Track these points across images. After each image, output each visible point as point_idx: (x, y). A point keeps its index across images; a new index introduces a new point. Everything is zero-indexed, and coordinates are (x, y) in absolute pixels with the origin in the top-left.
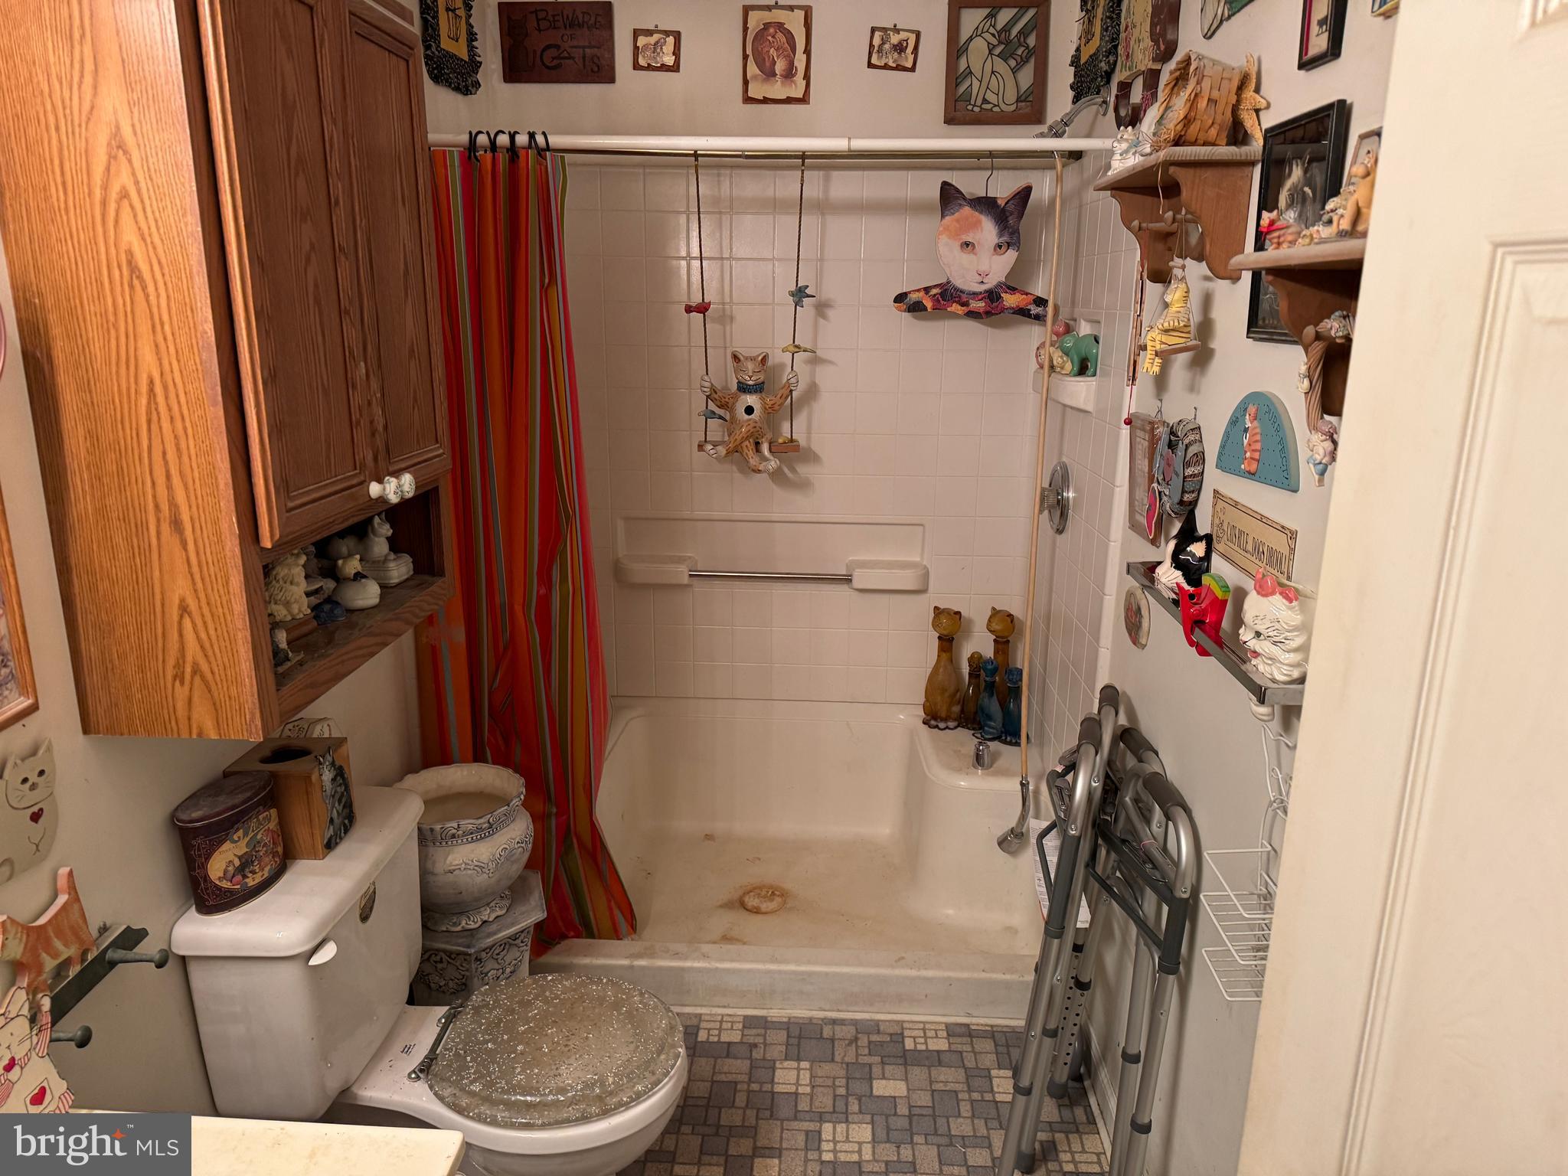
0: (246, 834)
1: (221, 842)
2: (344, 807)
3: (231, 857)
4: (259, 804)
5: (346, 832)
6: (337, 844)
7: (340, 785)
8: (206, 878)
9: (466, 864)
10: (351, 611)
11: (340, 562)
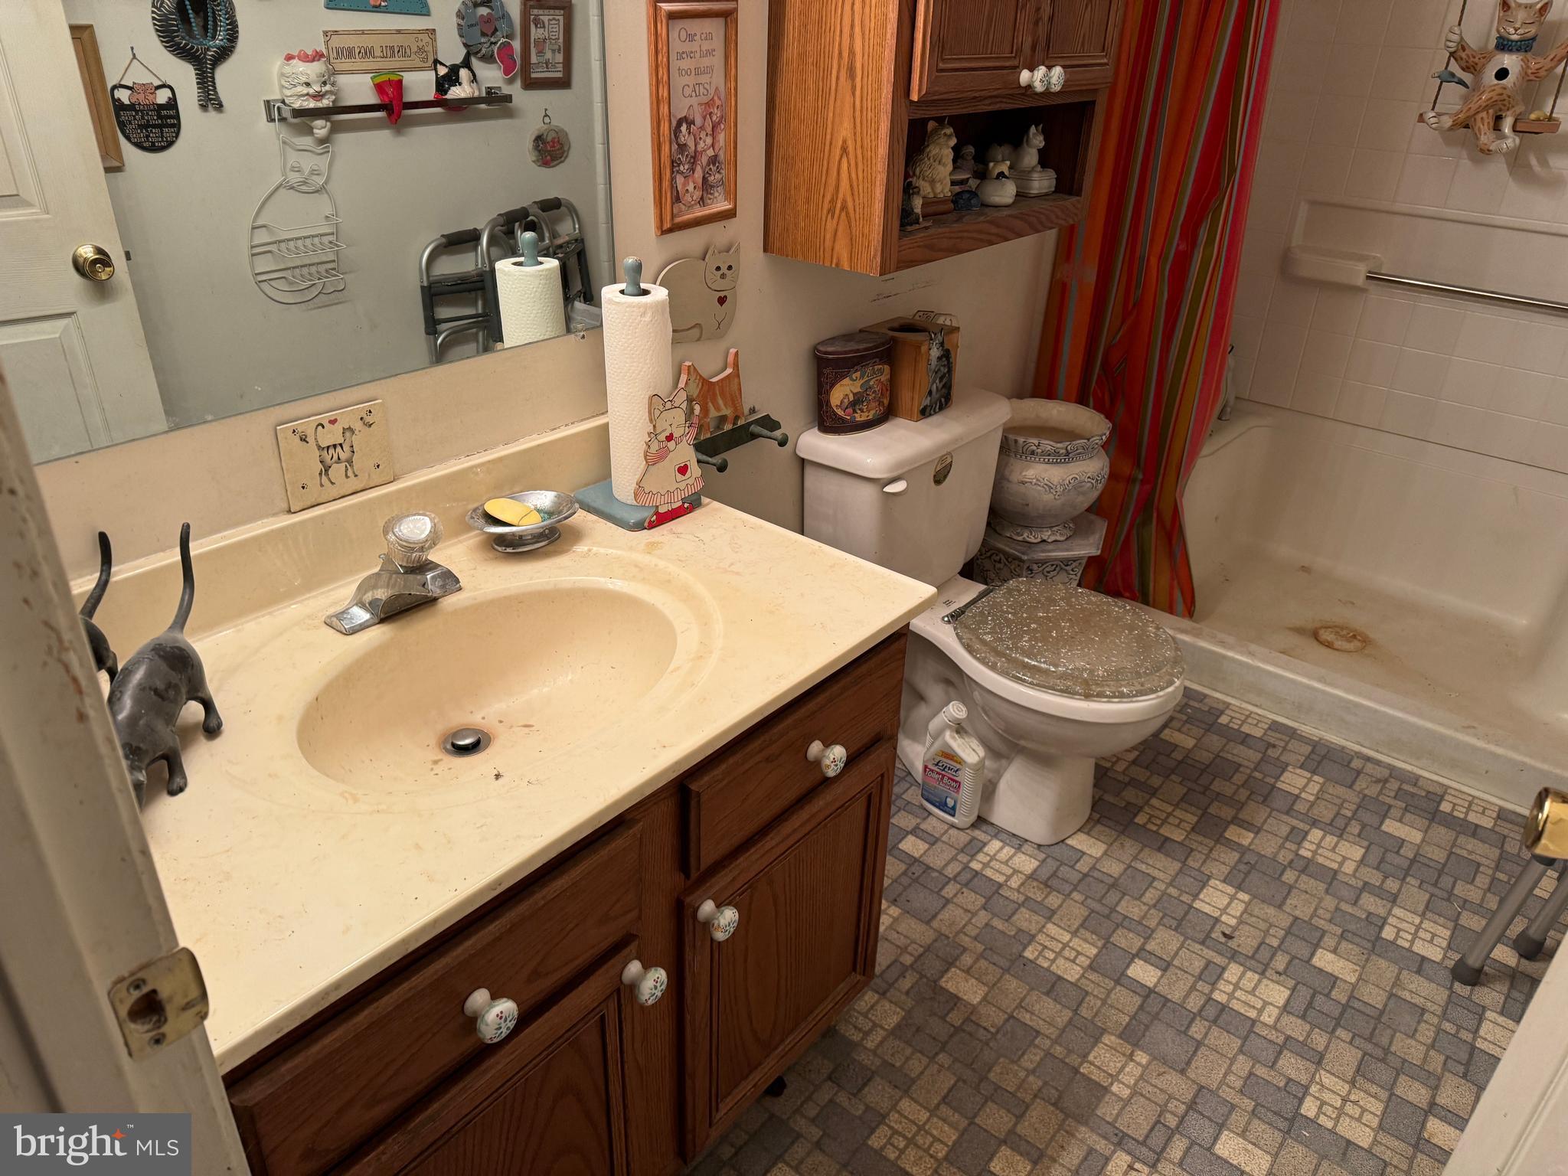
0: (862, 377)
1: (843, 377)
2: (944, 386)
3: (848, 392)
4: (876, 355)
5: (941, 409)
6: (930, 415)
7: (944, 366)
8: (828, 402)
9: (1038, 480)
10: (985, 205)
11: (991, 164)
